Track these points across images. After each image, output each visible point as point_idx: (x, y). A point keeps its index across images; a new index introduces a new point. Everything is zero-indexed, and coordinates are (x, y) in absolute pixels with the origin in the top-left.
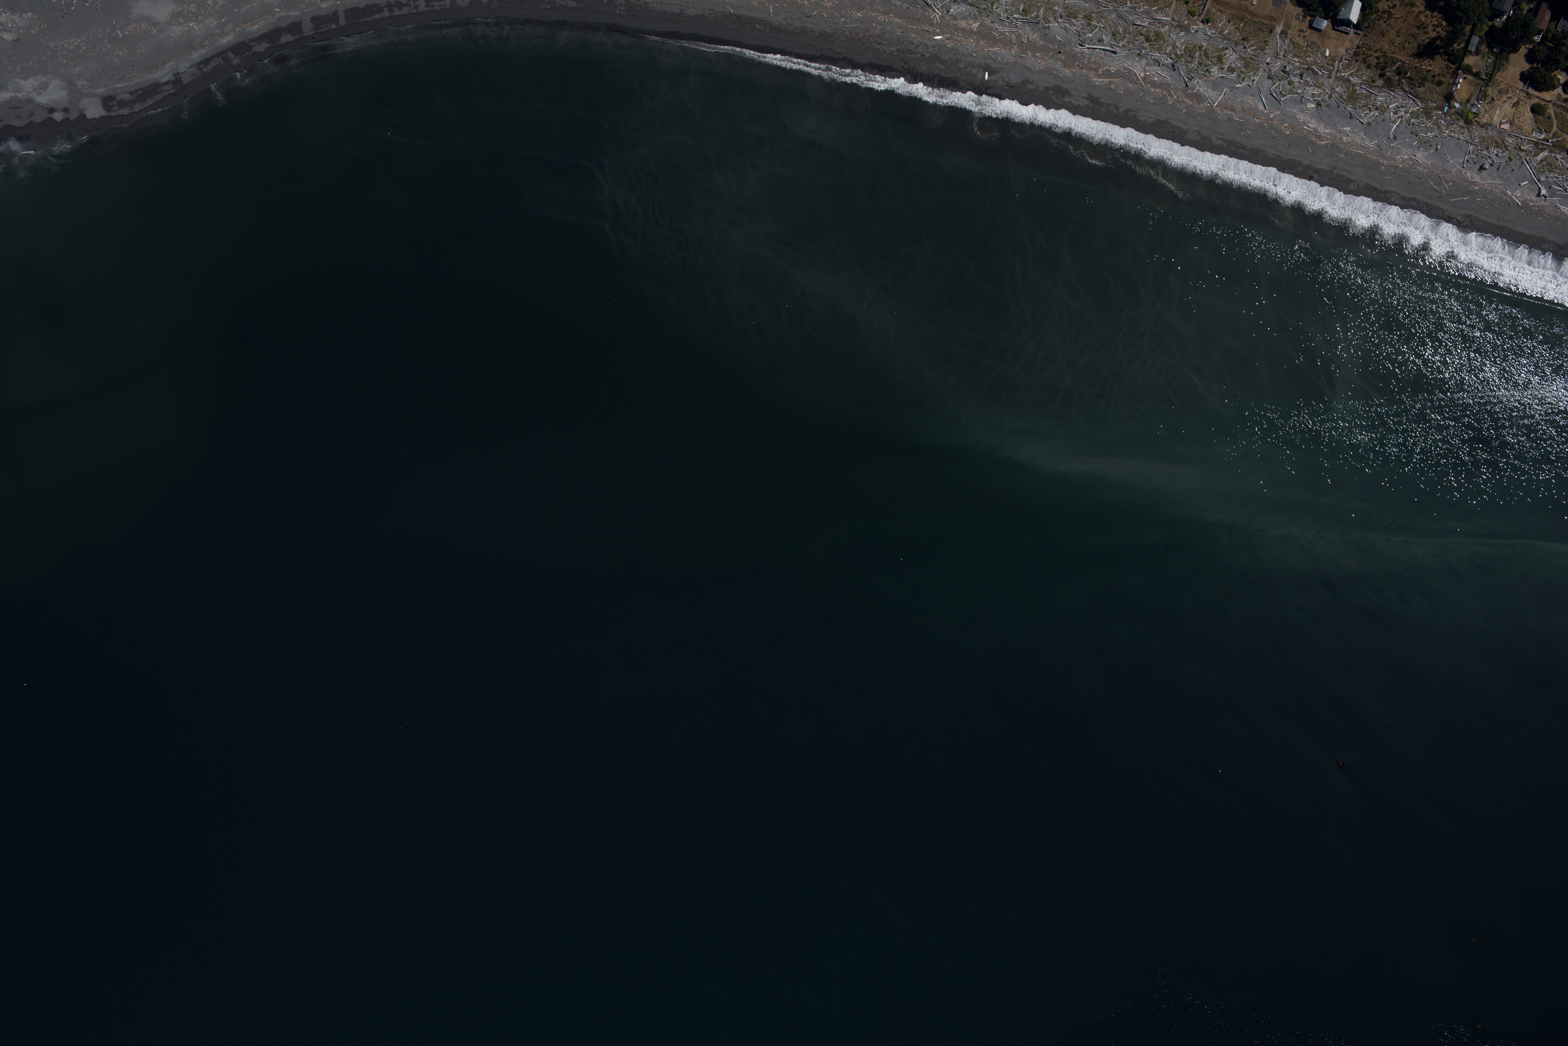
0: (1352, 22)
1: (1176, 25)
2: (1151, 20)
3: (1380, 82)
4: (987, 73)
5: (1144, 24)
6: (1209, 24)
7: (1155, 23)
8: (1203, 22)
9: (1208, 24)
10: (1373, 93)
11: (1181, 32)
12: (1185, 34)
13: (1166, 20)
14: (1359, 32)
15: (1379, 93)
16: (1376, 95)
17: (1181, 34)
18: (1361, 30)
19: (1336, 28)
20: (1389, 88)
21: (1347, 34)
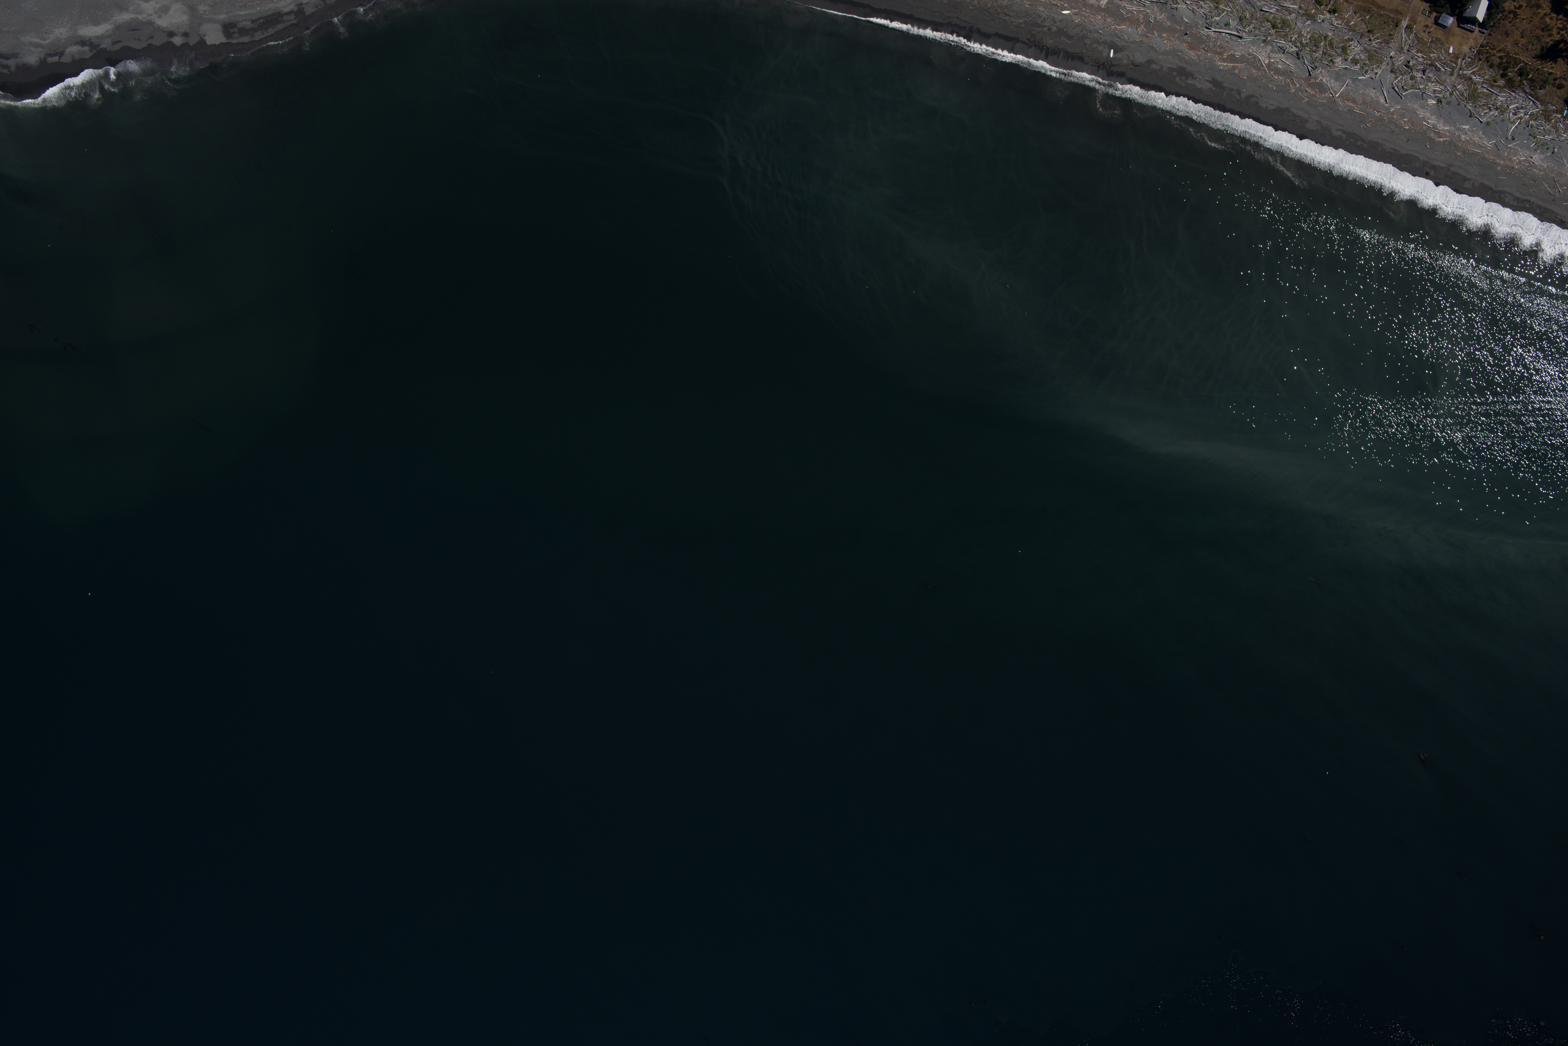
0: (1478, 20)
1: (1303, 14)
2: (1278, 7)
3: (1501, 82)
4: (1112, 50)
5: (1271, 11)
6: (1336, 15)
7: (1282, 10)
8: (1329, 12)
9: (1334, 14)
10: (1494, 93)
11: (1307, 20)
12: (1311, 23)
13: (1294, 9)
14: (1483, 31)
15: (1500, 93)
16: (1497, 95)
17: (1307, 23)
18: (1486, 29)
19: (1461, 25)
20: (1510, 89)
21: (1472, 32)
